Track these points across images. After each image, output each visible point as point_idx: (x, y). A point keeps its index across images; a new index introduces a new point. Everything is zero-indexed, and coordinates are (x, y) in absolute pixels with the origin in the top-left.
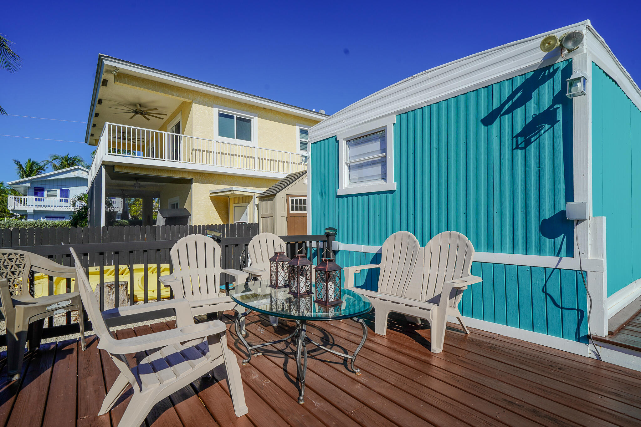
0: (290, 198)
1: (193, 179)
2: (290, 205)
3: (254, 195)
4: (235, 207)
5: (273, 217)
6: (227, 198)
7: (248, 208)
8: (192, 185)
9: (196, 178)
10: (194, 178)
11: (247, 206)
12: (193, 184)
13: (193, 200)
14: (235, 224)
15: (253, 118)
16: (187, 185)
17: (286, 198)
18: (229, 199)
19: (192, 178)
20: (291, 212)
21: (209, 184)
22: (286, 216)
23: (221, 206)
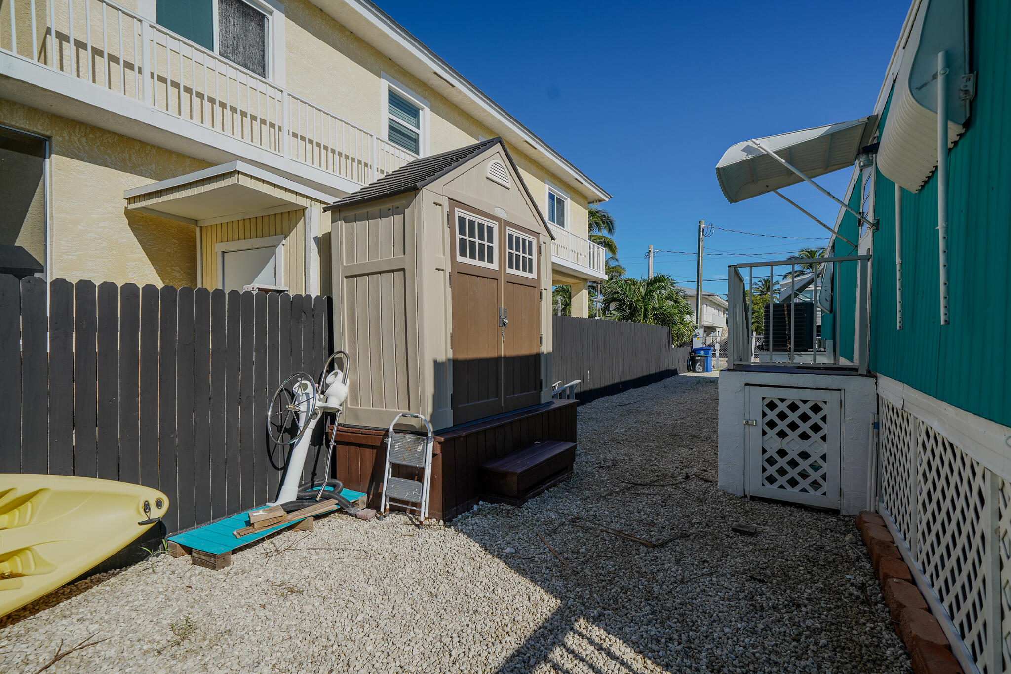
0: (458, 212)
1: (50, 138)
2: (458, 236)
3: (308, 206)
4: (223, 253)
5: (403, 270)
6: (191, 226)
7: (281, 251)
8: (48, 161)
9: (67, 138)
10: (57, 140)
11: (275, 246)
12: (53, 156)
13: (52, 217)
14: (248, 294)
15: (271, 13)
16: (23, 155)
17: (446, 208)
18: (198, 230)
19: (48, 133)
20: (460, 259)
21: (124, 169)
22: (448, 269)
23: (168, 250)
